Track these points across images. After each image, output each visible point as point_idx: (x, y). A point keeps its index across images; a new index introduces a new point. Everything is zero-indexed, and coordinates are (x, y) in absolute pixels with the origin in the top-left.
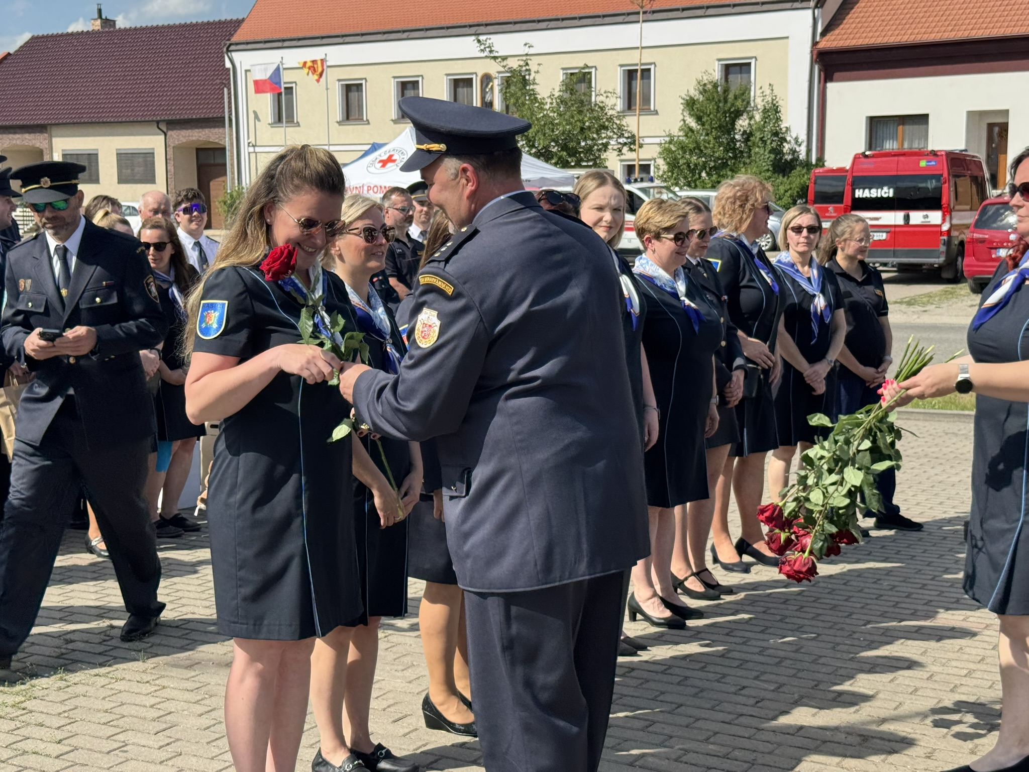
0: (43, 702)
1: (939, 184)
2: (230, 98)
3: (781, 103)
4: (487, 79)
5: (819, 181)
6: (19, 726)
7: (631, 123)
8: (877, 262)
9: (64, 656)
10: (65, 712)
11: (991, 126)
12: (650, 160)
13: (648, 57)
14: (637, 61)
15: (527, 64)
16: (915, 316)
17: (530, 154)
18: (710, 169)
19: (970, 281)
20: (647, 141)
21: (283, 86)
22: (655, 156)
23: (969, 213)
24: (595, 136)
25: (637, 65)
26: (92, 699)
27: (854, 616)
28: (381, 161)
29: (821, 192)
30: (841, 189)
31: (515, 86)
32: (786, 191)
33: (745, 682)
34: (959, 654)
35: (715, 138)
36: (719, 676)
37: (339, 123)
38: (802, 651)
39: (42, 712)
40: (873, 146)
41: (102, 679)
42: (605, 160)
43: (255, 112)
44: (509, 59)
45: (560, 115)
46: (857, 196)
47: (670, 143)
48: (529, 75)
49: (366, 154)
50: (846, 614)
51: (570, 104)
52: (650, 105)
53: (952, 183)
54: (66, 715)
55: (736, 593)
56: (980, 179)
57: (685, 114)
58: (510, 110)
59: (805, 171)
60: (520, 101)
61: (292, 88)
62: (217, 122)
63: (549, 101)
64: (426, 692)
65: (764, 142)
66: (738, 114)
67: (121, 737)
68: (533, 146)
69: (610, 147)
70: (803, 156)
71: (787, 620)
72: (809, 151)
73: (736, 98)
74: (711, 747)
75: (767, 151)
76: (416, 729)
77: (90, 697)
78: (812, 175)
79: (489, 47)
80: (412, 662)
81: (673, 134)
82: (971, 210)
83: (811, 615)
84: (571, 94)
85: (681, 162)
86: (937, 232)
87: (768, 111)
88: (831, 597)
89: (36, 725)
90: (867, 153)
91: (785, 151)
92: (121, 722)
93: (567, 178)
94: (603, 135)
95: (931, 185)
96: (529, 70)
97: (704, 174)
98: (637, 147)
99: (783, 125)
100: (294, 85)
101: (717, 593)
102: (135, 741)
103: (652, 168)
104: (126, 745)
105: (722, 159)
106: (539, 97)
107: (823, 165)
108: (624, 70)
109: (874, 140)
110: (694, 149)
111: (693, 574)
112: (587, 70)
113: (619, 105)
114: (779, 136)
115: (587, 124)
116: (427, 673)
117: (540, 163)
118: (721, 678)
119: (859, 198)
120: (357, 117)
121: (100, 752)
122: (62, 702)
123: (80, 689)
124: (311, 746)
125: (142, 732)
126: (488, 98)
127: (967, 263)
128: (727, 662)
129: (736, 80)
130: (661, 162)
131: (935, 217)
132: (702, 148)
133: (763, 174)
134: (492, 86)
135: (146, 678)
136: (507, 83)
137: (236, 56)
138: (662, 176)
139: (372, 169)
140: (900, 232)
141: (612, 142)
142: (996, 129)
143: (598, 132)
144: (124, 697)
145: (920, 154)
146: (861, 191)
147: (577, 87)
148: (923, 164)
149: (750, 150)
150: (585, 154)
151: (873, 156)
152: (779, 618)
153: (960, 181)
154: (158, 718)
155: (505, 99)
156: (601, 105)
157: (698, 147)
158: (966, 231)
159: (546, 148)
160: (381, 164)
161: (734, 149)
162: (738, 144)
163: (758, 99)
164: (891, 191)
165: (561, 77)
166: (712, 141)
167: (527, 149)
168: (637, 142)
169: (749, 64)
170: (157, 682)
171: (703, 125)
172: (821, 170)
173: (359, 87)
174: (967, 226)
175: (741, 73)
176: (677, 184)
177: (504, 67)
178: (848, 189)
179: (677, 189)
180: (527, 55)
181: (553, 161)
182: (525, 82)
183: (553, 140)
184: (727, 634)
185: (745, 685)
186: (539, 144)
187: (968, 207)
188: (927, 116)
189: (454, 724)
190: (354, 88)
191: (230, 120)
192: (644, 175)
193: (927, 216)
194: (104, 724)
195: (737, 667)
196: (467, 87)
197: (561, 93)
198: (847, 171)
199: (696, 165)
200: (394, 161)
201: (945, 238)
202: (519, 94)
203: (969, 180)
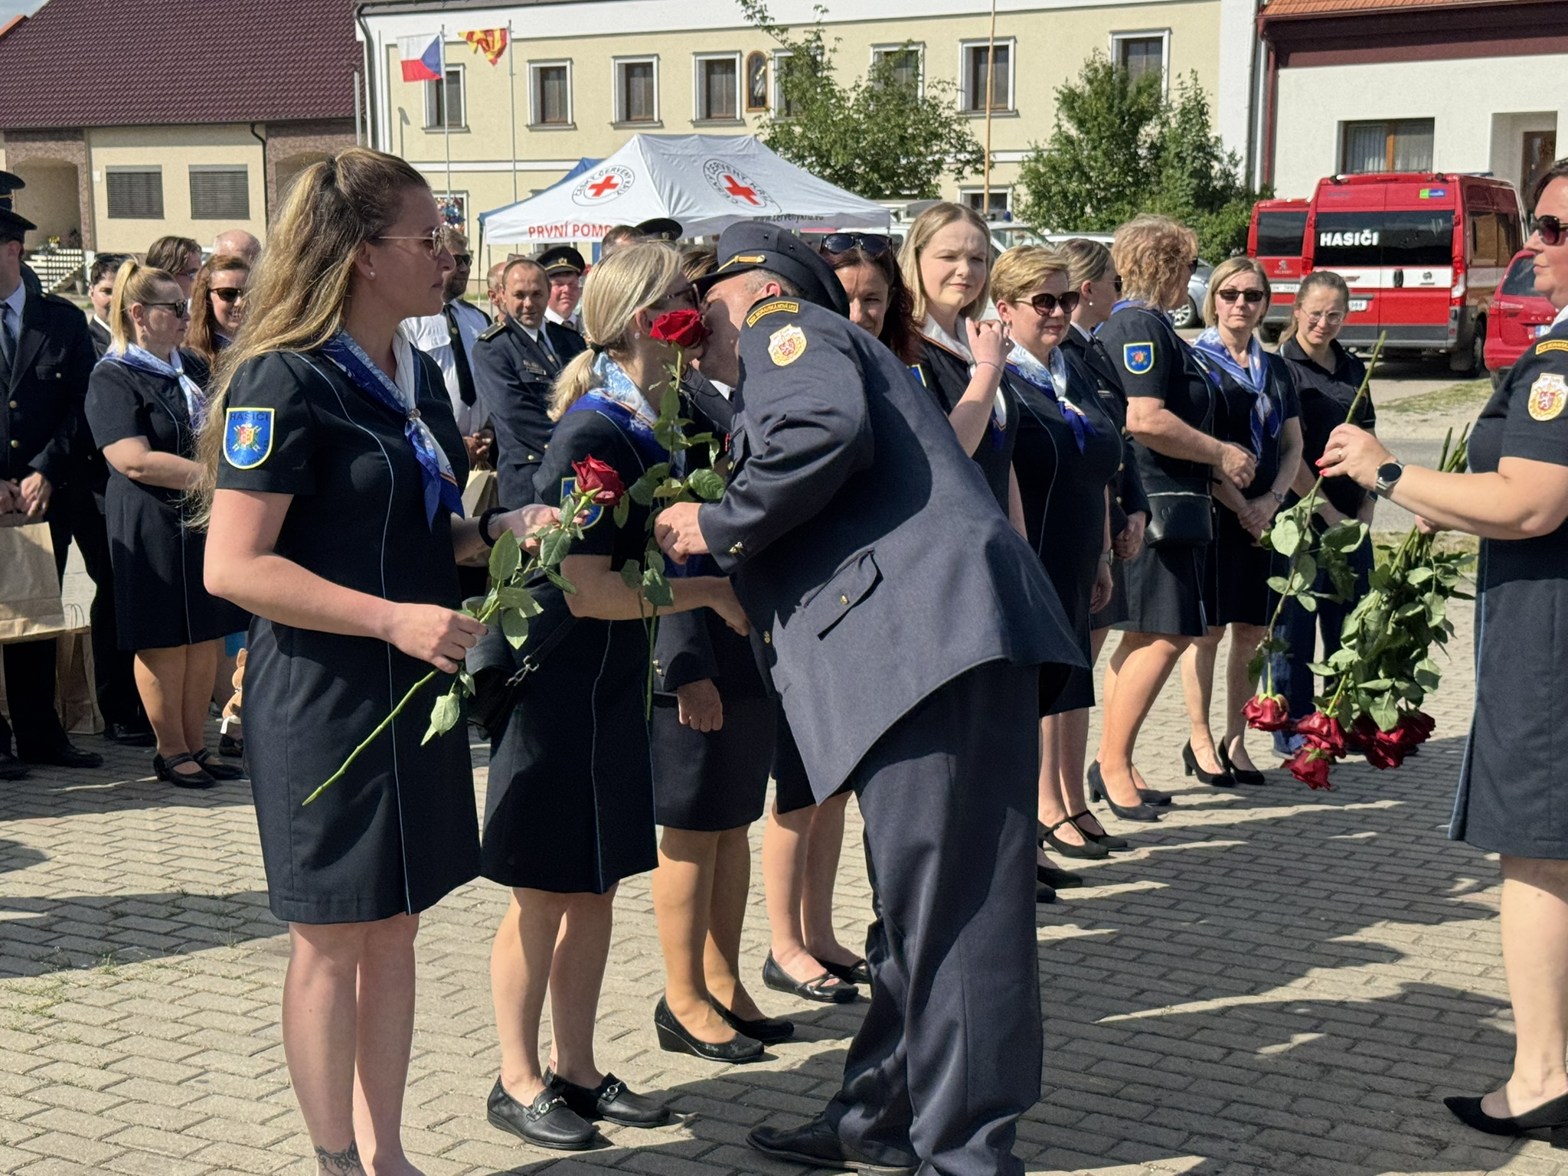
0: (79, 1007)
1: (1448, 225)
2: (363, 88)
3: (1208, 100)
4: (757, 61)
5: (1264, 221)
6: (43, 1042)
7: (977, 129)
8: (1353, 346)
9: (111, 937)
10: (113, 1021)
11: (1529, 137)
12: (1006, 187)
13: (1004, 28)
14: (988, 34)
15: (819, 38)
16: (1410, 429)
17: (823, 177)
18: (1099, 201)
19: (1494, 374)
20: (1000, 157)
21: (444, 70)
22: (1014, 180)
23: (1493, 270)
24: (922, 149)
25: (987, 40)
26: (154, 1003)
27: (1312, 884)
28: (593, 187)
29: (1269, 238)
30: (1298, 233)
31: (801, 71)
32: (1214, 236)
33: (1144, 983)
34: (1468, 943)
35: (1105, 154)
36: (1105, 973)
37: (531, 128)
38: (1232, 936)
39: (78, 1022)
40: (1349, 168)
41: (169, 972)
42: (938, 186)
43: (401, 110)
44: (791, 30)
45: (868, 116)
46: (1322, 244)
47: (1037, 160)
48: (822, 54)
49: (572, 175)
50: (1299, 881)
51: (884, 100)
52: (1007, 101)
53: (1469, 223)
54: (115, 1026)
55: (1132, 849)
56: (1511, 220)
57: (1061, 116)
58: (793, 109)
59: (1243, 204)
60: (808, 95)
61: (457, 73)
62: (344, 124)
63: (853, 95)
64: (661, 996)
65: (1182, 160)
66: (1143, 117)
67: (198, 1060)
68: (828, 165)
69: (945, 167)
70: (1240, 181)
71: (1209, 890)
72: (1250, 175)
73: (1139, 91)
74: (1093, 1080)
75: (1187, 174)
76: (646, 1051)
77: (150, 999)
78: (1254, 212)
79: (760, 11)
80: (639, 949)
81: (1041, 147)
82: (1497, 265)
83: (1246, 883)
84: (886, 84)
85: (1054, 189)
86: (1443, 300)
87: (1189, 112)
88: (1276, 854)
89: (69, 1041)
90: (1339, 177)
91: (1213, 173)
92: (198, 1038)
93: (878, 215)
94: (935, 149)
95: (1437, 226)
96: (822, 48)
97: (1088, 209)
98: (986, 168)
99: (1212, 134)
100: (461, 69)
101: (1103, 848)
102: (219, 1066)
103: (1009, 200)
104: (206, 1072)
105: (1117, 186)
106: (837, 88)
107: (1272, 196)
108: (968, 49)
109: (1349, 158)
110: (1074, 169)
111: (1067, 819)
112: (912, 48)
113: (960, 102)
114: (1206, 150)
115: (910, 131)
116: (662, 966)
117: (838, 191)
118: (1109, 976)
119: (1326, 247)
120: (557, 118)
121: (167, 1083)
122: (109, 1007)
123: (135, 988)
124: (486, 1076)
125: (231, 1053)
126: (759, 90)
127: (1491, 347)
128: (1119, 953)
129: (1138, 62)
130: (1022, 190)
131: (1442, 276)
132: (1087, 170)
133: (1179, 209)
134: (765, 72)
135: (237, 971)
136: (788, 67)
137: (372, 22)
138: (1024, 212)
139: (580, 199)
140: (1387, 299)
141: (949, 159)
142: (1538, 142)
143: (927, 143)
144: (202, 1000)
145: (1422, 179)
146: (1330, 235)
147: (896, 75)
148: (1425, 194)
149: (1160, 172)
150: (907, 178)
151: (1349, 182)
152: (1196, 886)
153: (1480, 221)
154: (255, 1031)
155: (785, 92)
156: (933, 102)
157: (1078, 166)
158: (1488, 298)
159: (848, 168)
160: (594, 191)
161: (1136, 171)
162: (1142, 164)
163: (1174, 94)
164: (1376, 236)
165: (871, 58)
166: (1101, 159)
167: (817, 169)
168: (986, 160)
169: (1160, 40)
170: (252, 977)
171: (1088, 133)
172: (1268, 203)
173: (561, 72)
174: (1491, 291)
175: (1147, 52)
176: (1047, 225)
177: (783, 42)
178: (1309, 233)
179: (1047, 232)
180: (819, 24)
181: (858, 188)
182: (815, 65)
183: (858, 156)
184: (1118, 911)
185: (1145, 986)
186: (837, 162)
187: (1492, 262)
188: (1432, 120)
189: (703, 1044)
190: (553, 74)
191: (364, 122)
192: (995, 211)
193: (1429, 276)
194: (174, 1040)
195: (1133, 960)
196: (726, 72)
197: (871, 84)
198: (1308, 205)
199: (1075, 195)
200: (614, 186)
201: (1457, 308)
202: (806, 84)
203: (1495, 220)
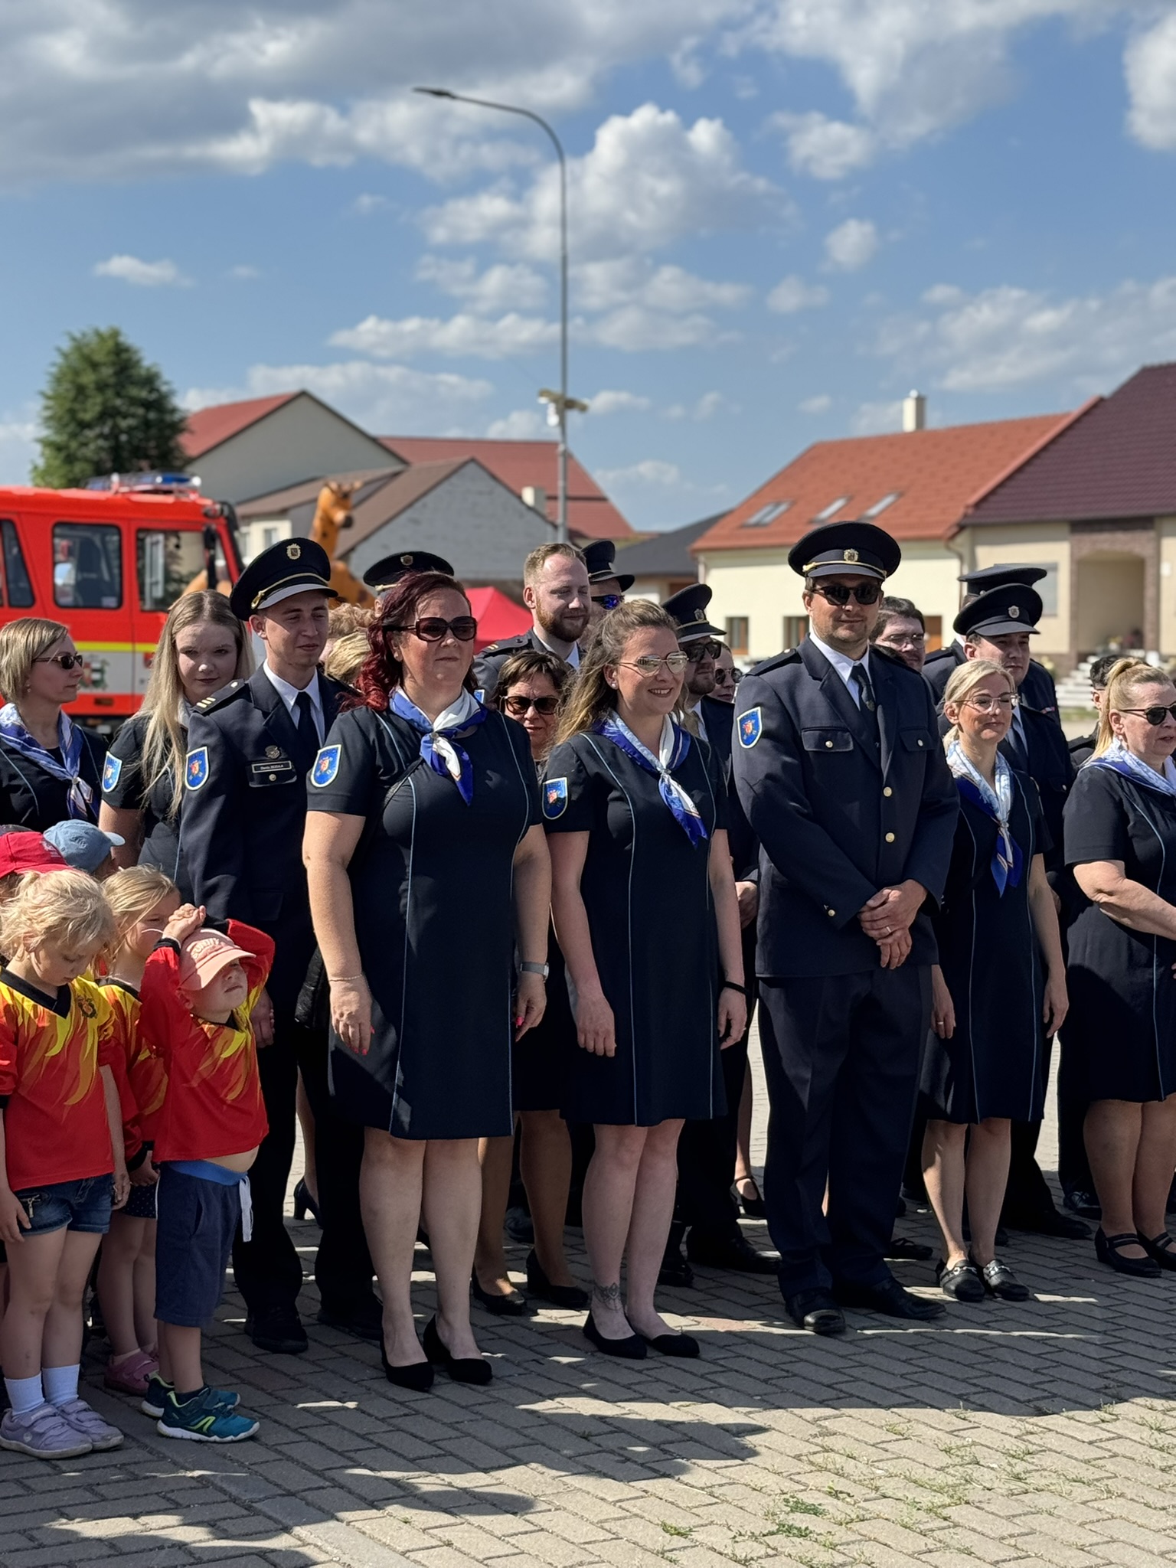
77: (1059, 1517)
